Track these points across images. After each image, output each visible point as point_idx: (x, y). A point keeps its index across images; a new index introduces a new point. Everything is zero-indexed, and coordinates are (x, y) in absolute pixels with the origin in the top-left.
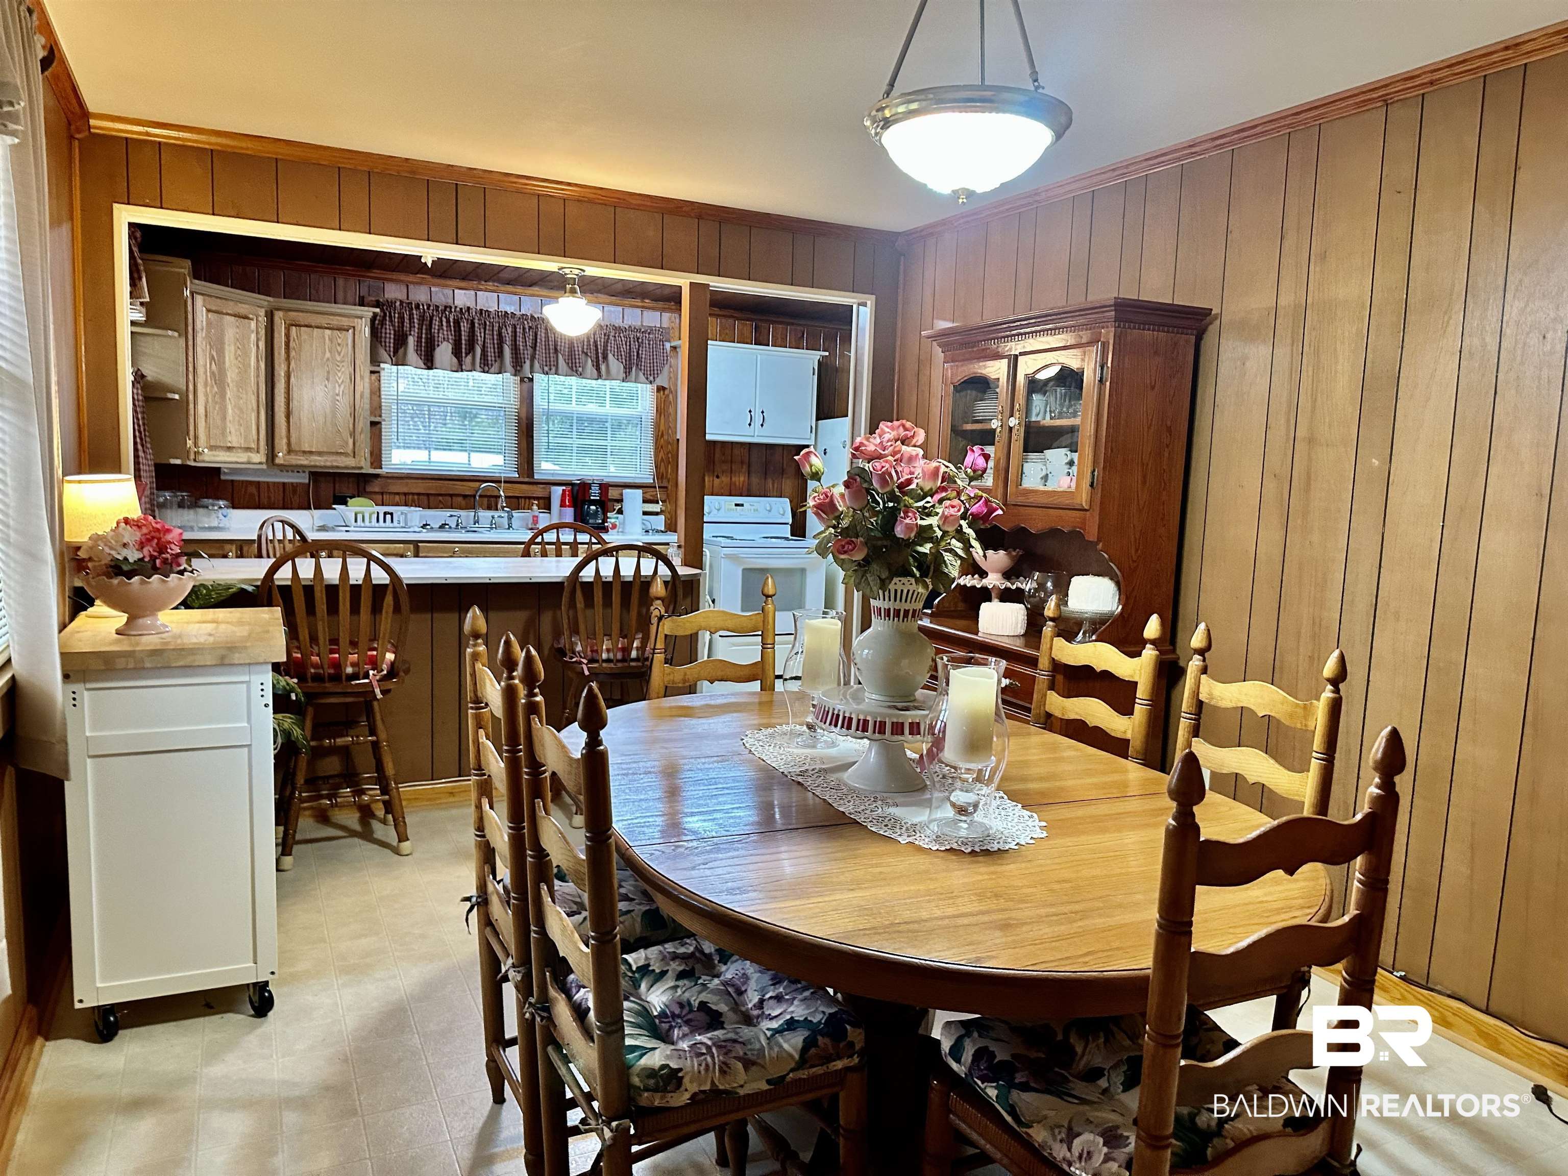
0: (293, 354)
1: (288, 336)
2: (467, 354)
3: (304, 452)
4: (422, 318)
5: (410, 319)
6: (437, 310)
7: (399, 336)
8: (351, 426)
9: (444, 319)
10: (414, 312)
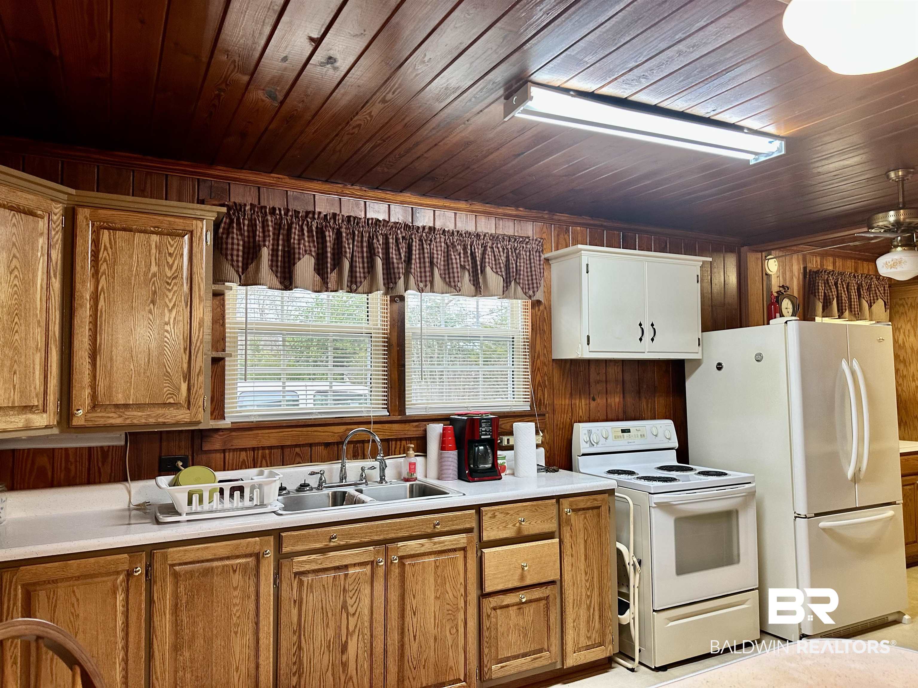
0: (103, 267)
1: (96, 242)
2: (332, 270)
3: (117, 406)
4: (278, 226)
5: (263, 227)
6: (296, 217)
7: (249, 248)
8: (185, 366)
9: (305, 228)
10: (269, 218)
